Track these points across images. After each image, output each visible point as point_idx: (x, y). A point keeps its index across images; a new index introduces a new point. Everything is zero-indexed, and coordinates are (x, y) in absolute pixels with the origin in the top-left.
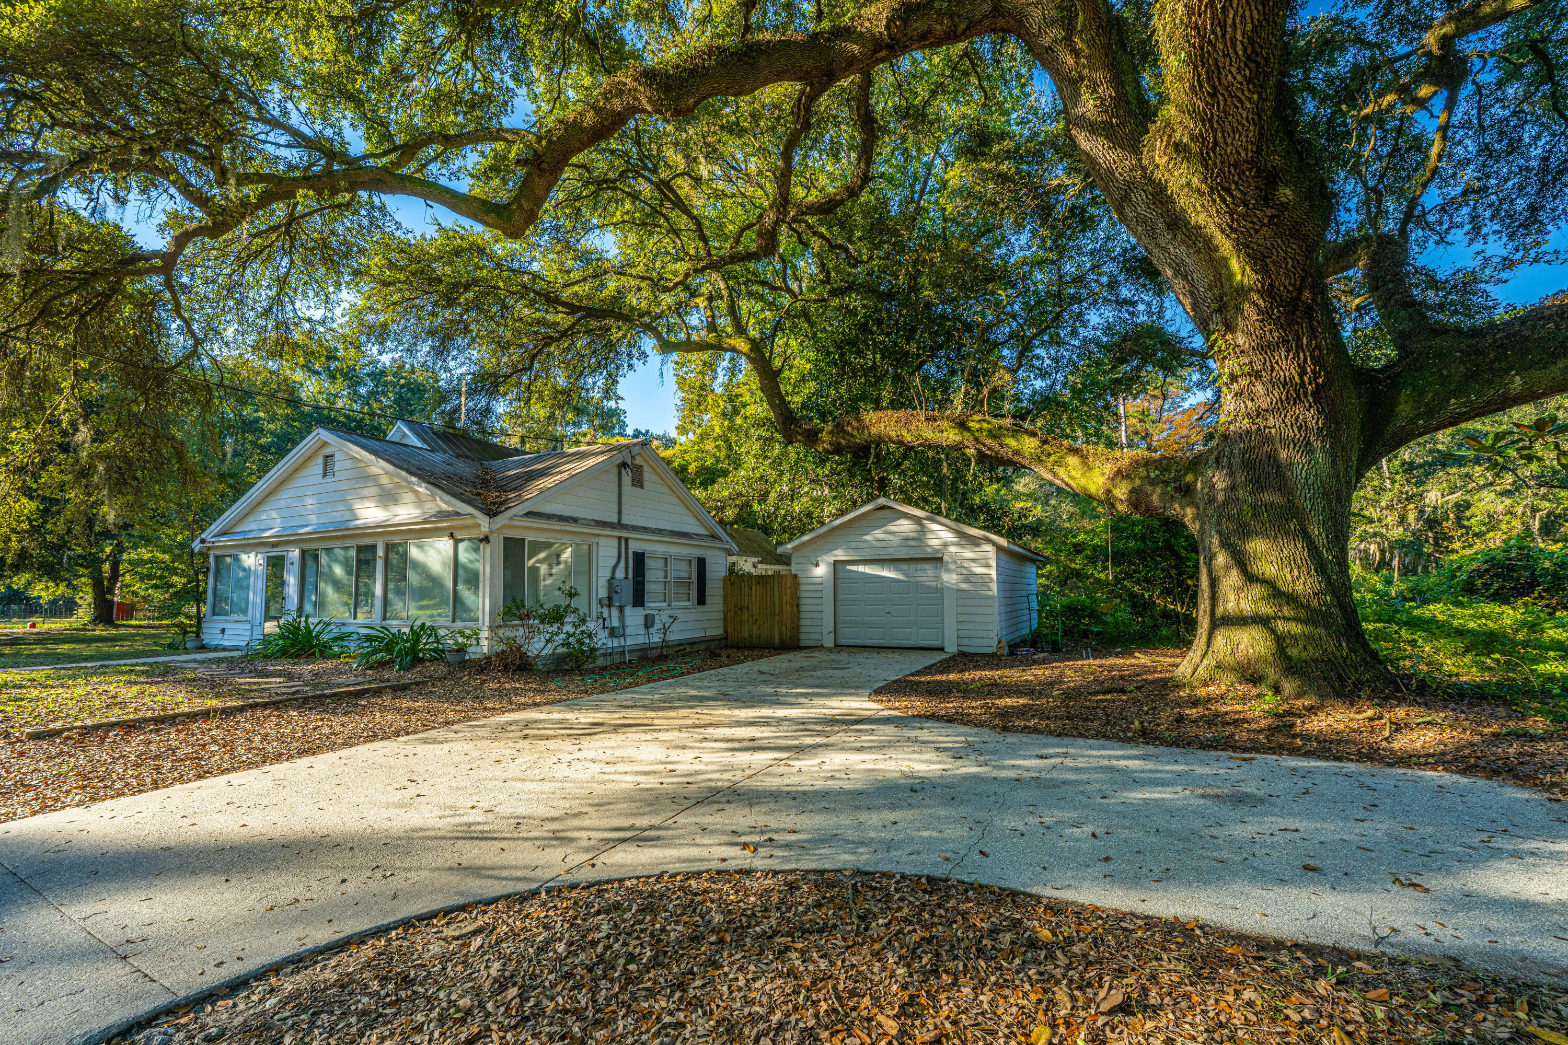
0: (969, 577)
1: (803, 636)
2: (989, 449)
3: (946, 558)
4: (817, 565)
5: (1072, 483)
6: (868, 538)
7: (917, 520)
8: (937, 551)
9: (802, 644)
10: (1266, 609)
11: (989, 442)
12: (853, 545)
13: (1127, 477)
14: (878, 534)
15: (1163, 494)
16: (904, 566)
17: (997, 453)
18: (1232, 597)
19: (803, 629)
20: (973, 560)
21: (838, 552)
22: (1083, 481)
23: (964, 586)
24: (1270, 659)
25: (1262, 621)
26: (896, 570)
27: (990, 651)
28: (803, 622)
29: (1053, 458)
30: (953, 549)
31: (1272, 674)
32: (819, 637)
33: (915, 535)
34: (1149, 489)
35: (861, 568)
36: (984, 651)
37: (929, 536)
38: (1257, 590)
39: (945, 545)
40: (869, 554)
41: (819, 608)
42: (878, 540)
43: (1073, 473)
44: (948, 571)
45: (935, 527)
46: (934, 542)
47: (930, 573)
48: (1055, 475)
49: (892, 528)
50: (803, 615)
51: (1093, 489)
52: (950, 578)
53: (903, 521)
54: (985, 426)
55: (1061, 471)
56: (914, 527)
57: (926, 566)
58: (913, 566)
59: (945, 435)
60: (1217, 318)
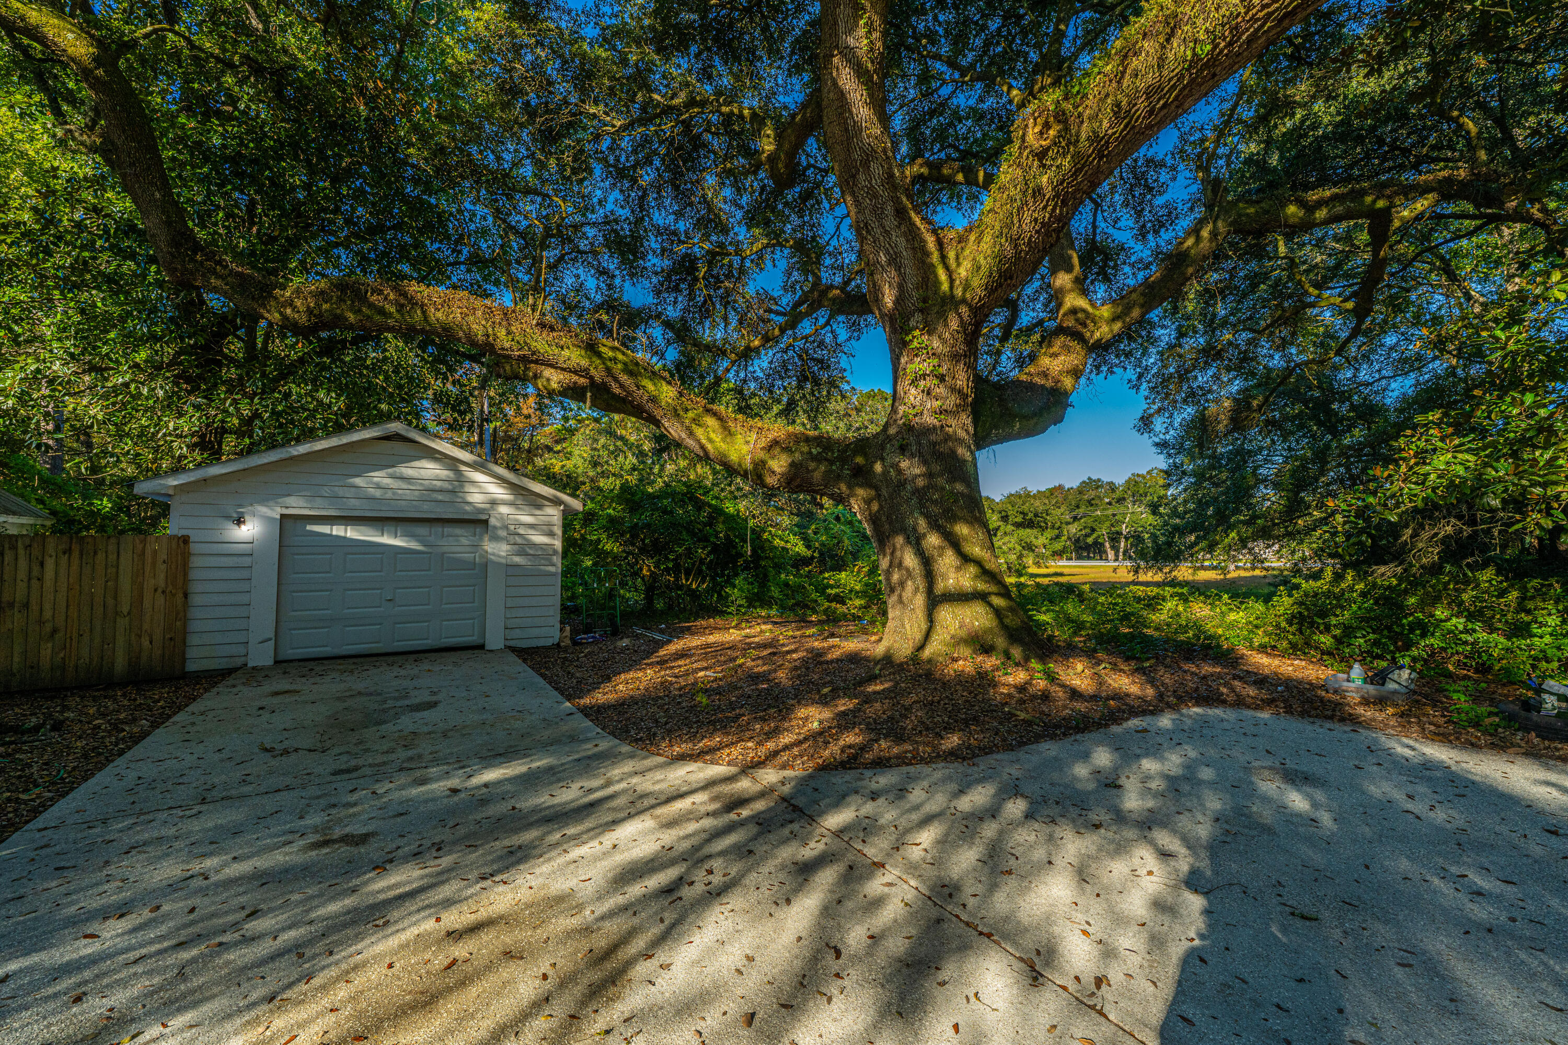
0: (525, 548)
1: (191, 653)
2: (622, 386)
3: (493, 521)
4: (239, 521)
5: (709, 446)
6: (358, 481)
7: (452, 463)
8: (482, 511)
9: (191, 667)
10: (981, 586)
11: (624, 378)
12: (326, 491)
13: (787, 450)
14: (380, 477)
15: (828, 472)
16: (422, 530)
17: (629, 393)
18: (952, 575)
19: (193, 640)
20: (532, 526)
21: (291, 501)
22: (723, 446)
23: (517, 559)
24: (996, 630)
25: (982, 597)
26: (406, 535)
27: (549, 642)
28: (194, 626)
29: (690, 414)
30: (504, 510)
31: (1001, 642)
32: (242, 650)
33: (446, 485)
34: (812, 465)
35: (338, 530)
36: (541, 643)
37: (469, 488)
38: (972, 569)
39: (494, 503)
40: (356, 506)
41: (244, 599)
42: (378, 486)
43: (712, 435)
44: (495, 538)
45: (479, 477)
46: (476, 498)
47: (464, 541)
48: (691, 434)
49: (407, 470)
50: (194, 613)
51: (734, 457)
52: (498, 550)
53: (425, 463)
54: (620, 357)
55: (699, 432)
56: (445, 473)
57: (458, 531)
58: (438, 529)
59: (566, 353)
60: (918, 317)
